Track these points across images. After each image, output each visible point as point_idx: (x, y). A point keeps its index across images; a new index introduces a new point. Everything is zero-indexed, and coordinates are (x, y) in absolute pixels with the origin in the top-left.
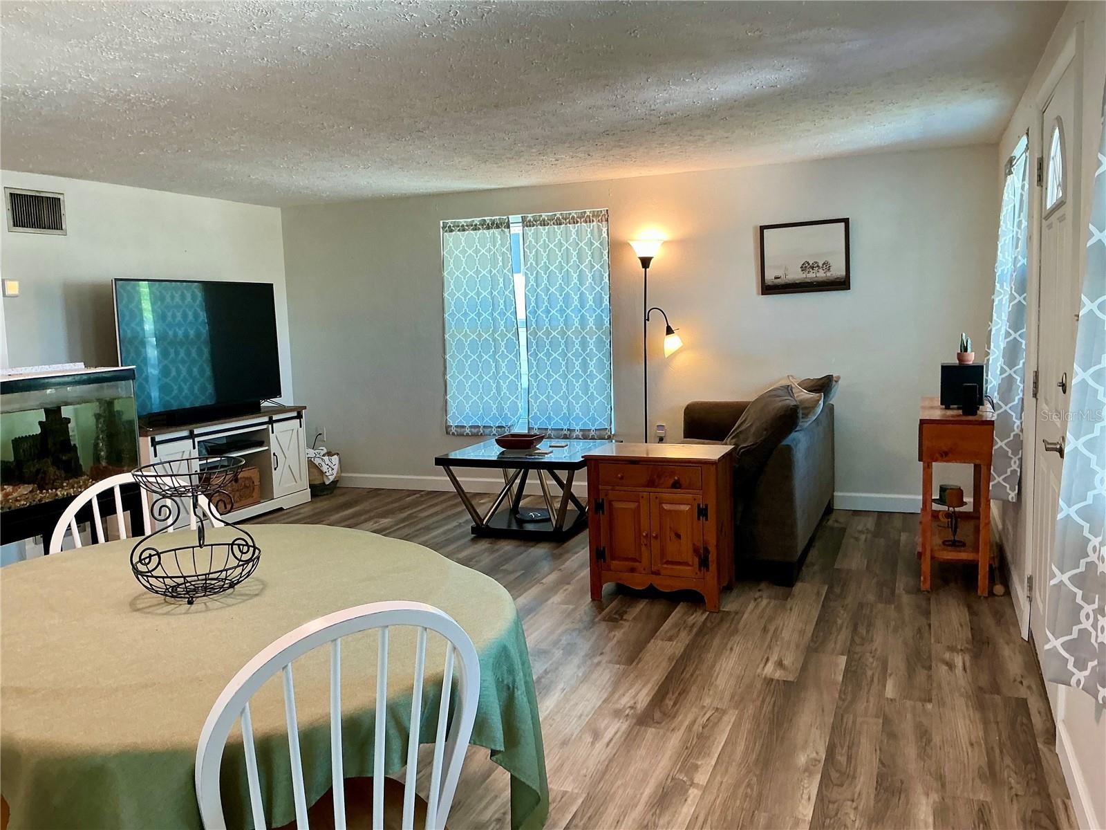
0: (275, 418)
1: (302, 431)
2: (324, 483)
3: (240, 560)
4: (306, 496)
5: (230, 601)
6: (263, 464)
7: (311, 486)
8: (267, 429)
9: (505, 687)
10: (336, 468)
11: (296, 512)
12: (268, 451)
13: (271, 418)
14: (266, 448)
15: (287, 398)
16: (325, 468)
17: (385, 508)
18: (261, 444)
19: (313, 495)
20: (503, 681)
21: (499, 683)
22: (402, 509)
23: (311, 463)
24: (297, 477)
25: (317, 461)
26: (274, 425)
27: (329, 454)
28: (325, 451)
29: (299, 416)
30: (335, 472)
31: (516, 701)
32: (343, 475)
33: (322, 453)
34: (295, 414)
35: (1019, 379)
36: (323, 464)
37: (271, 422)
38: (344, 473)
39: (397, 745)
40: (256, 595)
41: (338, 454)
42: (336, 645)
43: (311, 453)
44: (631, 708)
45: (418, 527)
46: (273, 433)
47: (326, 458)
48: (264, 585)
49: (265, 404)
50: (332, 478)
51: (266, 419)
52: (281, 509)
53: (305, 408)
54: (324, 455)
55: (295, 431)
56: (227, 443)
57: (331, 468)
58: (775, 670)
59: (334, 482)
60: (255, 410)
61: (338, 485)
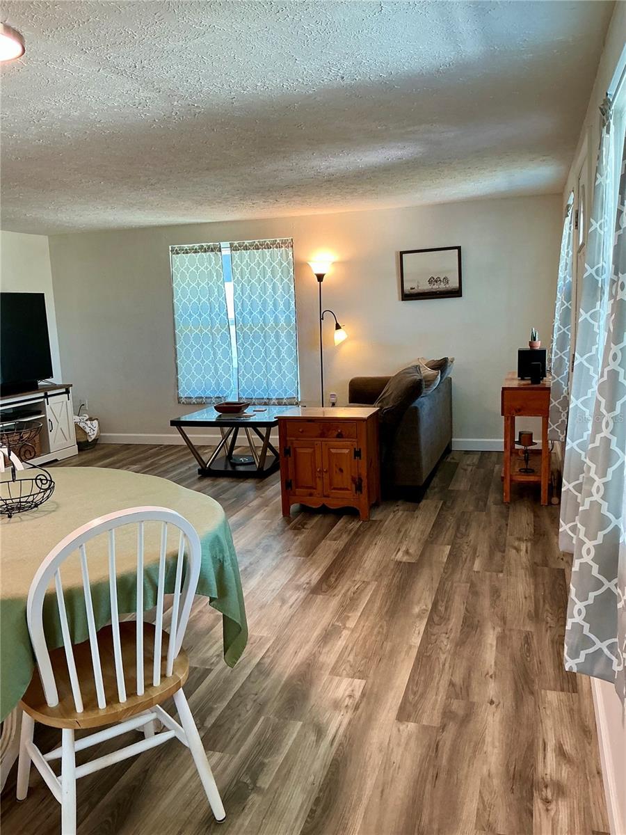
0: (49, 393)
1: (70, 403)
2: (88, 441)
3: (41, 489)
4: (75, 450)
5: (36, 515)
6: (41, 431)
7: (78, 443)
8: (44, 402)
9: (218, 561)
10: (96, 429)
11: (67, 462)
12: (45, 418)
13: (46, 394)
14: (43, 416)
15: (57, 378)
16: (88, 430)
17: (134, 458)
18: (39, 413)
19: (80, 450)
20: (216, 557)
21: (214, 558)
22: (146, 459)
23: (77, 427)
24: (67, 437)
25: (82, 425)
26: (49, 399)
27: (91, 419)
28: (88, 417)
29: (67, 392)
30: (95, 432)
31: (225, 569)
32: (102, 434)
33: (85, 419)
34: (64, 390)
35: (566, 359)
36: (86, 427)
37: (46, 396)
38: (103, 433)
39: (150, 593)
40: (54, 511)
41: (97, 419)
42: (112, 533)
43: (77, 419)
44: (307, 583)
45: (159, 471)
46: (48, 404)
47: (88, 422)
48: (58, 506)
49: (41, 383)
50: (93, 437)
51: (42, 394)
52: (56, 460)
53: (71, 385)
54: (86, 420)
55: (65, 403)
56: (13, 413)
57: (92, 430)
58: (403, 556)
59: (95, 440)
60: (35, 388)
61: (98, 442)
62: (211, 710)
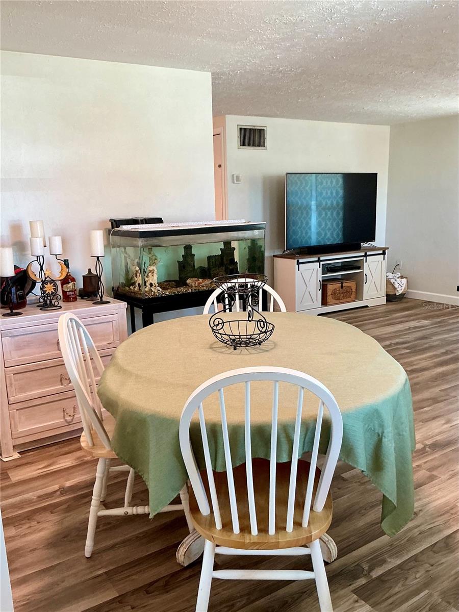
0: (368, 254)
1: (385, 263)
2: (396, 294)
4: (384, 301)
6: (359, 281)
7: (387, 295)
8: (363, 260)
10: (404, 286)
11: (374, 309)
12: (363, 272)
13: (366, 253)
14: (361, 271)
15: (380, 240)
16: (396, 286)
17: (429, 314)
18: (359, 268)
19: (387, 301)
20: (374, 430)
21: (369, 430)
22: (438, 316)
23: (388, 282)
24: (379, 290)
25: (392, 281)
26: (367, 257)
27: (402, 277)
28: (400, 275)
29: (384, 253)
30: (403, 288)
32: (409, 290)
33: (398, 276)
34: (381, 252)
36: (396, 283)
37: (366, 256)
38: (410, 289)
41: (406, 278)
42: (247, 384)
43: (391, 275)
45: (445, 329)
46: (366, 262)
47: (398, 280)
49: (364, 245)
50: (400, 292)
51: (363, 254)
52: (367, 306)
53: (388, 248)
54: (398, 278)
55: (380, 262)
56: (342, 266)
57: (401, 287)
59: (402, 295)
60: (357, 248)
61: (405, 296)
62: (384, 562)
